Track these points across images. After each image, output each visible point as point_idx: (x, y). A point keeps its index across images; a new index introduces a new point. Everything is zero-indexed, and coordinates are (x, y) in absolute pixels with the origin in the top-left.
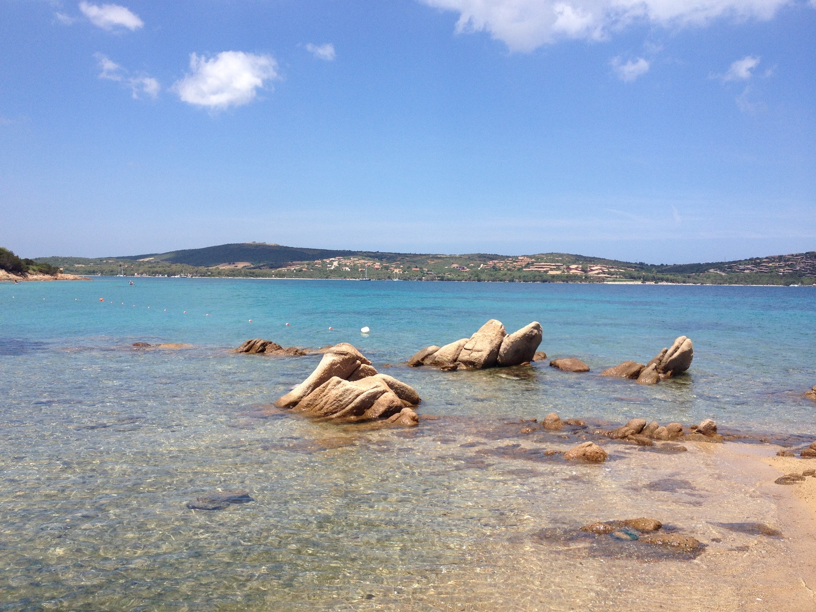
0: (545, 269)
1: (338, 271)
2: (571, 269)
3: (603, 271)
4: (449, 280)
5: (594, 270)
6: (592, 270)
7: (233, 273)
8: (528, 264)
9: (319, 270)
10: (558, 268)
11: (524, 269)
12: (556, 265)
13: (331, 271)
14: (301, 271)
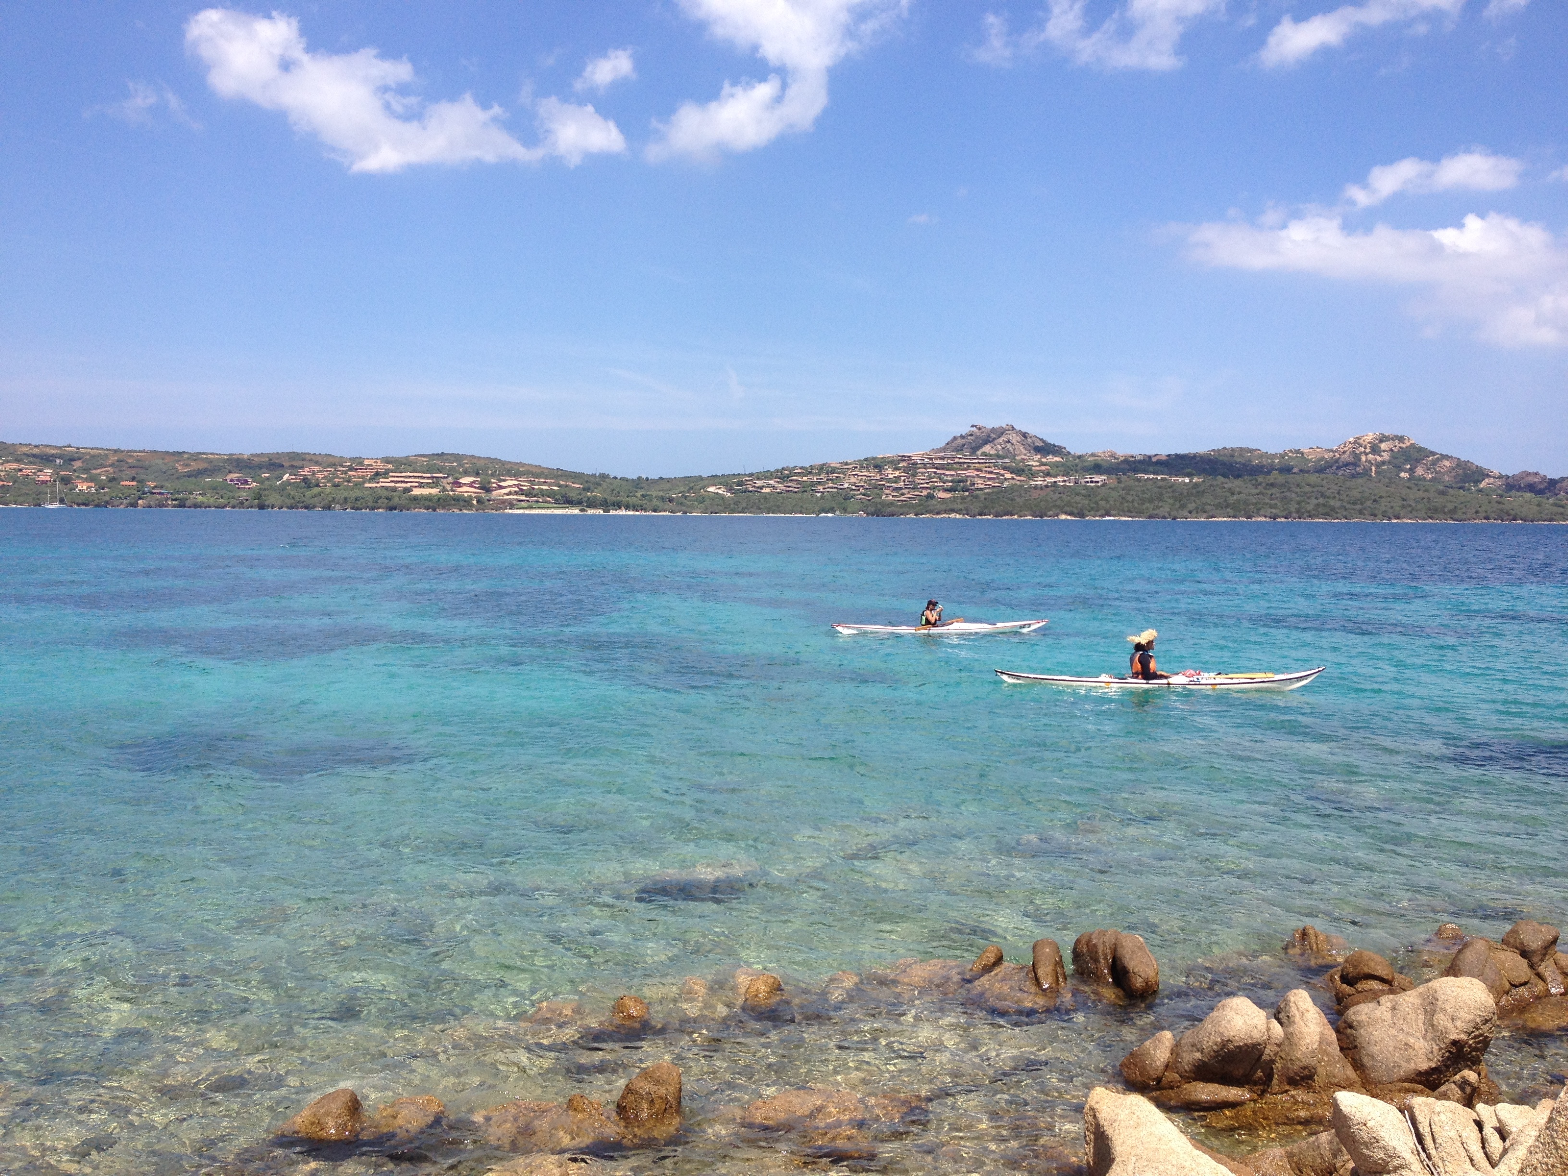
0: (409, 485)
2: (460, 485)
3: (521, 490)
4: (196, 506)
5: (505, 487)
6: (501, 487)
8: (377, 474)
10: (436, 483)
11: (367, 485)
12: (433, 477)
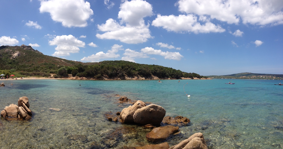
1: (262, 78)
7: (242, 78)
9: (258, 78)
13: (261, 78)
14: (255, 78)
